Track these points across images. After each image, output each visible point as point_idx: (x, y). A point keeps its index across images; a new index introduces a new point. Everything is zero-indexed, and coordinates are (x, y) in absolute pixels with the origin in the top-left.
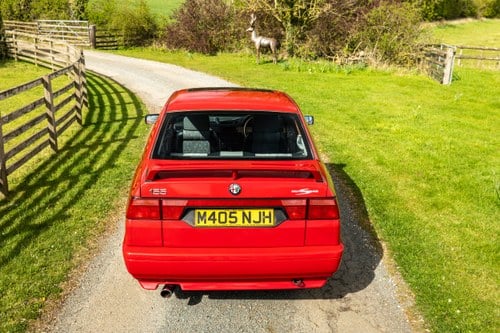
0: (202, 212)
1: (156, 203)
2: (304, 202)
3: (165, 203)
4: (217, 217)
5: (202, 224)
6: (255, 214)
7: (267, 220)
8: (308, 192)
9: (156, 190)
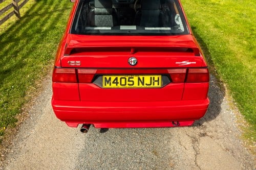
0: (108, 77)
1: (73, 71)
2: (184, 71)
3: (80, 71)
4: (119, 81)
5: (108, 86)
6: (147, 79)
7: (156, 83)
8: (188, 63)
9: (72, 62)
